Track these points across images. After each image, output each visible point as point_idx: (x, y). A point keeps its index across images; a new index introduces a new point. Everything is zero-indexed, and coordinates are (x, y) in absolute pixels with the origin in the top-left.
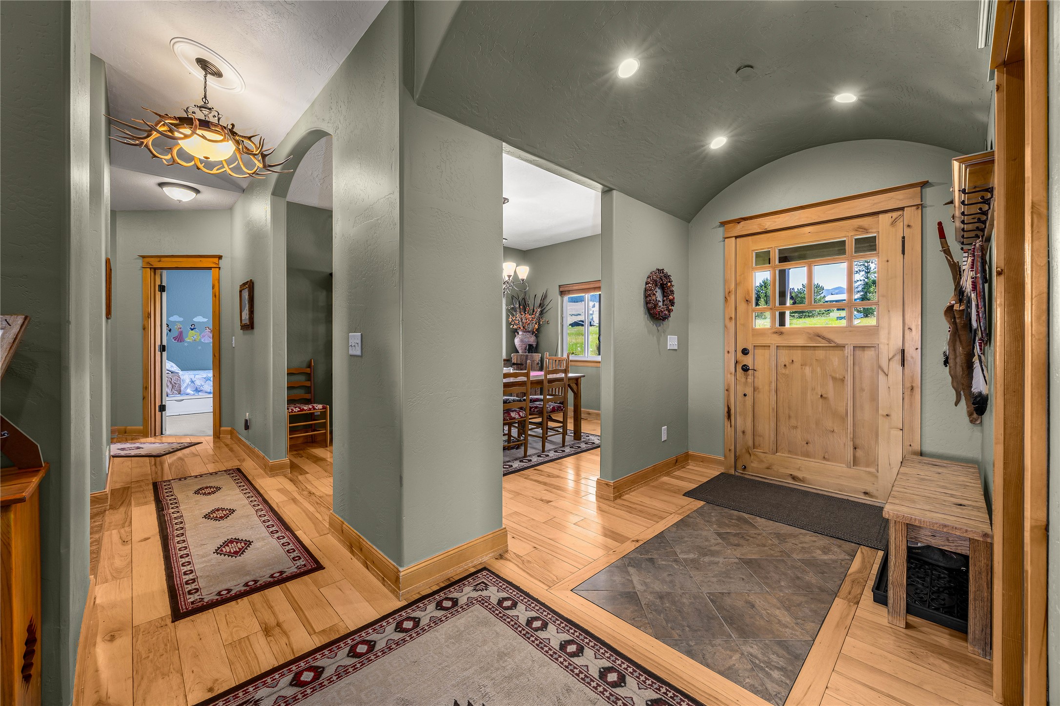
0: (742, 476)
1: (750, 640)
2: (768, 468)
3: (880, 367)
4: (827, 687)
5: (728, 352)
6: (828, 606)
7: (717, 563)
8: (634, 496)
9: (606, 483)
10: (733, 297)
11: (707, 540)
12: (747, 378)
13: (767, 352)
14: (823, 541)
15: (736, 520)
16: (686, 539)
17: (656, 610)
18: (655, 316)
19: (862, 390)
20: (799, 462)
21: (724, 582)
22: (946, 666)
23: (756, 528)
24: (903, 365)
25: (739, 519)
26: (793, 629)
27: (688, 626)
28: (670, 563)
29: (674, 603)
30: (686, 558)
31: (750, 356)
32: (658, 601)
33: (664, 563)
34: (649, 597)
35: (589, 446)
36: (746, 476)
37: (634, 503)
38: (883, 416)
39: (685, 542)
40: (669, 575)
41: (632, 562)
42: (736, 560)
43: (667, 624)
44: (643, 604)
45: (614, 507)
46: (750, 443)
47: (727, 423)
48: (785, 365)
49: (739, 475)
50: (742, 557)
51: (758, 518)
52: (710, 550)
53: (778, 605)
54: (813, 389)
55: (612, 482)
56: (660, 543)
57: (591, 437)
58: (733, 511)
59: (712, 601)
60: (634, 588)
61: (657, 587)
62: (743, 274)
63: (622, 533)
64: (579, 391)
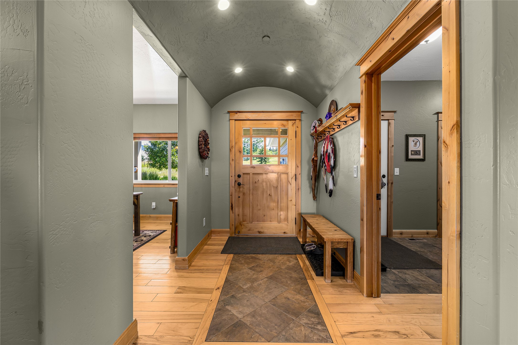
0: (238, 236)
1: (300, 316)
2: (249, 230)
3: (289, 181)
4: (335, 322)
5: (232, 176)
6: (308, 285)
7: (261, 284)
8: (198, 262)
9: (183, 259)
10: (234, 149)
11: (249, 274)
12: (240, 189)
13: (248, 176)
14: (285, 257)
15: (251, 259)
16: (240, 277)
17: (257, 325)
18: (202, 157)
19: (283, 191)
20: (261, 225)
21: (270, 292)
22: (348, 291)
23: (261, 260)
24: (296, 180)
25: (252, 258)
26: (308, 302)
27: (276, 325)
28: (243, 294)
29: (261, 316)
30: (247, 287)
31: (241, 178)
32: (253, 319)
33: (240, 295)
34: (248, 319)
35: (149, 238)
36: (239, 236)
37: (200, 266)
38: (290, 201)
39: (240, 279)
40: (247, 301)
41: (225, 302)
42: (266, 279)
43: (267, 330)
44: (248, 324)
45: (191, 273)
46: (241, 220)
47: (231, 212)
48: (256, 182)
49: (237, 236)
50: (267, 276)
51: (258, 255)
52: (253, 279)
53: (295, 293)
54: (266, 192)
55: (187, 257)
56: (230, 285)
57: (145, 232)
58: (247, 255)
59: (273, 305)
60: (237, 318)
61: (248, 311)
62: (238, 138)
63: (207, 287)
64: (139, 203)
